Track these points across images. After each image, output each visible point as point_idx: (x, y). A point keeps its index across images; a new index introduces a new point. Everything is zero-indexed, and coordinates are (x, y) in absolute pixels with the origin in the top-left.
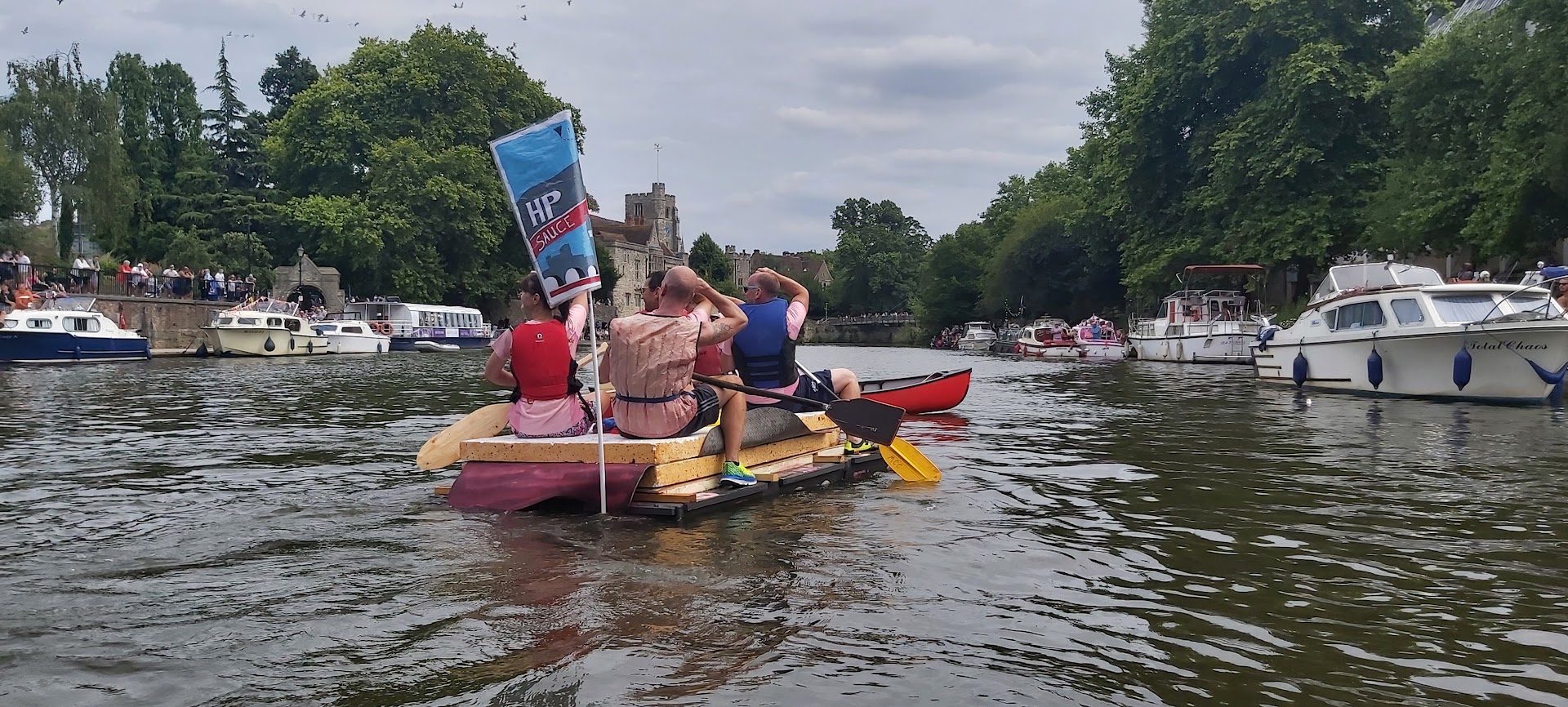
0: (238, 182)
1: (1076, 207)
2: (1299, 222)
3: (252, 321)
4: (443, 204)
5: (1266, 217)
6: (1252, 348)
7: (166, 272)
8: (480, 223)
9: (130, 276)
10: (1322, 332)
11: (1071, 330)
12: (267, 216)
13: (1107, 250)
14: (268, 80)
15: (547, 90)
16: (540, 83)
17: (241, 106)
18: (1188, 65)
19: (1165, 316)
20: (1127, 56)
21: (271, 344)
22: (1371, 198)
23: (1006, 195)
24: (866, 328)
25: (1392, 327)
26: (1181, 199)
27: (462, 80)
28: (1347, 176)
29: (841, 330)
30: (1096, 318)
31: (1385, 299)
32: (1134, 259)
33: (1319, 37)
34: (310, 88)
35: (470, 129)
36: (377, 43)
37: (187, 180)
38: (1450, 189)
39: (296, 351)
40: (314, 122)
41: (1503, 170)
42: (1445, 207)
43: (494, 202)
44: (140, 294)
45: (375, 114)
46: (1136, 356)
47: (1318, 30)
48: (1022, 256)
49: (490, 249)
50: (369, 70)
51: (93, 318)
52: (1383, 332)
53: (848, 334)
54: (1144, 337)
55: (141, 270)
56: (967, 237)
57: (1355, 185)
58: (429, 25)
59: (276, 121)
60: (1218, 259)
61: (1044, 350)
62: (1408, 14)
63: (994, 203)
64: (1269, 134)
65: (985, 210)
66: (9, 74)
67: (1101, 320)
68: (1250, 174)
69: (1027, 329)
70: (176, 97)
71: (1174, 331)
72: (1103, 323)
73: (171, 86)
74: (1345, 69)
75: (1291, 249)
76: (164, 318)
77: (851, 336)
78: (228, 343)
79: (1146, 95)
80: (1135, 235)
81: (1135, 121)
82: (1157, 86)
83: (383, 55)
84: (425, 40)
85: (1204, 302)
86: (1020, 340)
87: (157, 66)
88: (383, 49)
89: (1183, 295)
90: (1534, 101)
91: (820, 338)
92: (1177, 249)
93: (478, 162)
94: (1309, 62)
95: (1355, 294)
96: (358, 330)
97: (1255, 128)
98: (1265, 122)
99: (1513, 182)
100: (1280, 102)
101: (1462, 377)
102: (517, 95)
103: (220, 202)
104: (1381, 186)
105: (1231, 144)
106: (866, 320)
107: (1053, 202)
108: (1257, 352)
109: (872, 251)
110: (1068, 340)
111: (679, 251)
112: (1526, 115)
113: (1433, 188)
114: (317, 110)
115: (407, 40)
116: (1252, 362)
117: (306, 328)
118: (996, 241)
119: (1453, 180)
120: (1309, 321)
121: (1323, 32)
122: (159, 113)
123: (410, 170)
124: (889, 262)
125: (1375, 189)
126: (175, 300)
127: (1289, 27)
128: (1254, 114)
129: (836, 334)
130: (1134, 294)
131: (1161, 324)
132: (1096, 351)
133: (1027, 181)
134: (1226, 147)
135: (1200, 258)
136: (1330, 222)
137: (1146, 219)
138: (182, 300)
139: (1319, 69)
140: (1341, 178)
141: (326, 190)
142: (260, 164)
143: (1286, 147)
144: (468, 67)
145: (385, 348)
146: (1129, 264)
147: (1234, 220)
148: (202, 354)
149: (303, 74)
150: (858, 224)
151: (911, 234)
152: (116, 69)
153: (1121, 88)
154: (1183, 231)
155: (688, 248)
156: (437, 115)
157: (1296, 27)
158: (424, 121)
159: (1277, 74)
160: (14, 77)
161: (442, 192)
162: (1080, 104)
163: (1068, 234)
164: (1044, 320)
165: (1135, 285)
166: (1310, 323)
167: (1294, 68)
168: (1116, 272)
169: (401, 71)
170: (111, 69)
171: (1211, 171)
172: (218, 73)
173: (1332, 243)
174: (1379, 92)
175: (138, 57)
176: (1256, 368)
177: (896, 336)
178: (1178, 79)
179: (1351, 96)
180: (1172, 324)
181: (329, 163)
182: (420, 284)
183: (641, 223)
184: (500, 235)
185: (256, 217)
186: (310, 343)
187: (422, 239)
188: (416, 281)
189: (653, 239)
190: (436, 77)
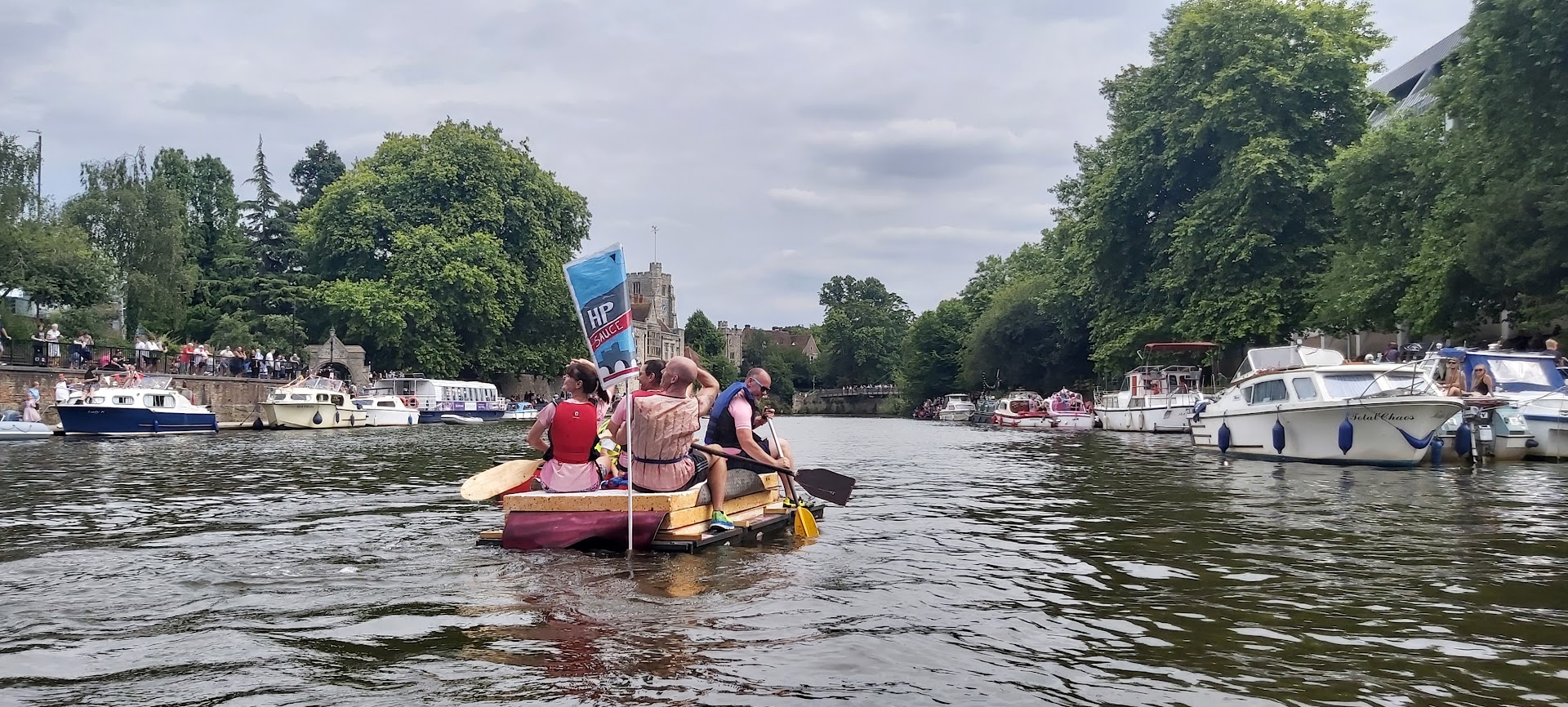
0: (273, 266)
1: (1048, 287)
2: (1252, 302)
3: (303, 396)
4: (460, 288)
5: (1222, 297)
6: (1189, 419)
7: (223, 352)
8: (493, 306)
9: (193, 357)
10: (1242, 405)
11: (1043, 402)
12: (300, 299)
13: (1078, 327)
14: (298, 171)
15: (556, 180)
16: (551, 173)
17: (276, 197)
18: (1149, 157)
19: (1127, 389)
20: (1094, 146)
21: (318, 418)
22: (1318, 279)
23: (983, 273)
24: (852, 399)
25: (1293, 402)
26: (1144, 280)
27: (478, 171)
28: (1297, 259)
29: (828, 402)
30: (1066, 390)
31: (1288, 378)
32: (1102, 336)
33: (1267, 132)
34: (339, 180)
35: (485, 216)
36: (401, 138)
37: (226, 266)
38: (1386, 272)
39: (341, 424)
40: (342, 212)
41: (1431, 256)
42: (1381, 290)
43: (507, 284)
44: (199, 373)
45: (398, 203)
46: (1102, 426)
47: (1266, 125)
48: (998, 332)
49: (502, 330)
50: (392, 162)
51: (170, 395)
52: (1285, 405)
53: (834, 405)
54: (1108, 409)
55: (202, 352)
56: (949, 316)
57: (1304, 268)
58: (449, 121)
59: (306, 210)
60: (1179, 336)
61: (1017, 421)
62: (1351, 110)
63: (972, 281)
64: (1224, 221)
65: (963, 288)
66: (82, 173)
67: (1071, 393)
68: (1208, 258)
69: (1002, 401)
70: (215, 188)
71: (1136, 402)
72: (1073, 396)
73: (211, 178)
74: (1293, 161)
75: (1245, 327)
76: (221, 395)
77: (837, 407)
78: (282, 417)
79: (1111, 184)
80: (1103, 314)
81: (1102, 209)
82: (1121, 176)
83: (406, 149)
84: (443, 134)
85: (1163, 377)
86: (996, 411)
87: (198, 159)
88: (405, 142)
89: (1143, 370)
90: (1458, 192)
91: (807, 409)
92: (1142, 328)
93: (492, 249)
94: (1258, 154)
95: (1268, 373)
96: (392, 404)
97: (1210, 216)
98: (1220, 209)
99: (1440, 267)
100: (1233, 191)
101: (1346, 441)
102: (529, 185)
103: (256, 285)
104: (1328, 268)
105: (1189, 230)
106: (851, 390)
107: (1028, 282)
108: (1193, 423)
109: (857, 326)
110: (1042, 412)
111: (675, 327)
112: (1451, 205)
113: (1372, 271)
114: (346, 200)
115: (428, 134)
116: (1190, 432)
117: (348, 403)
118: (974, 318)
119: (1389, 264)
120: (1232, 396)
121: (1271, 128)
122: (199, 203)
123: (429, 255)
124: (873, 336)
125: (1321, 271)
126: (231, 378)
127: (1239, 123)
128: (1210, 202)
129: (823, 406)
130: (1102, 367)
131: (1124, 397)
132: (1066, 421)
133: (1004, 260)
134: (1184, 233)
135: (1163, 335)
136: (1280, 301)
137: (1112, 299)
138: (236, 378)
139: (1267, 161)
140: (1292, 261)
141: (352, 274)
142: (293, 250)
143: (1241, 233)
144: (484, 159)
145: (415, 421)
146: (1098, 340)
147: (1192, 300)
148: (258, 427)
149: (330, 166)
150: (843, 300)
151: (895, 310)
152: (160, 163)
153: (1088, 177)
154: (1148, 310)
155: (681, 323)
156: (456, 204)
157: (1246, 122)
158: (443, 210)
159: (1230, 165)
160: (86, 176)
161: (458, 276)
162: (1051, 191)
163: (1041, 312)
164: (1019, 393)
165: (1103, 360)
166: (1233, 398)
167: (1244, 160)
168: (1085, 348)
169: (423, 164)
170: (156, 163)
171: (1171, 254)
172: (255, 167)
173: (1283, 322)
174: (1321, 184)
175: (181, 152)
176: (1193, 436)
177: (880, 407)
178: (1139, 169)
179: (1298, 185)
180: (1134, 397)
181: (357, 248)
182: (439, 359)
183: (641, 302)
184: (512, 314)
185: (289, 300)
186: (352, 417)
187: (438, 320)
188: (435, 358)
189: (651, 316)
190: (455, 168)
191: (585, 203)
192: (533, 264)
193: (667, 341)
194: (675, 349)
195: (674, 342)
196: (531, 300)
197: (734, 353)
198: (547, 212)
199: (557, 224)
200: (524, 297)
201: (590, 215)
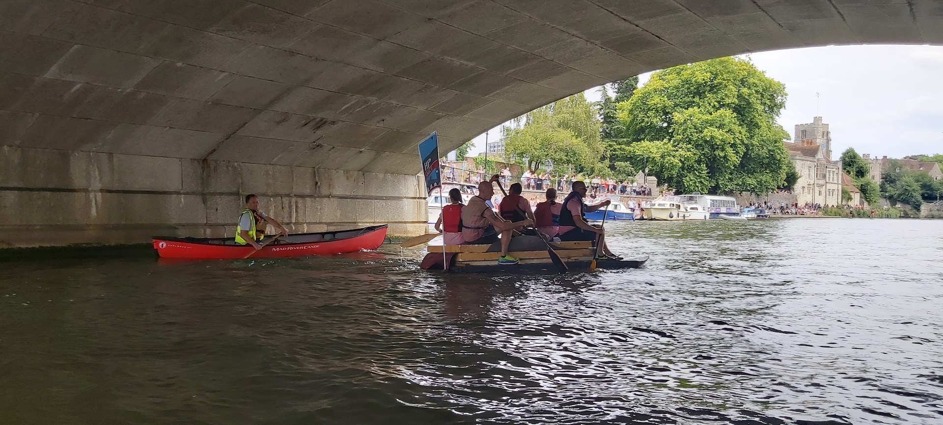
0: (608, 135)
3: (664, 205)
4: (713, 142)
8: (730, 151)
12: (622, 152)
15: (767, 76)
16: (763, 72)
21: (671, 215)
35: (728, 101)
39: (680, 218)
40: (644, 104)
43: (737, 139)
45: (674, 96)
49: (734, 166)
51: (619, 205)
93: (730, 119)
96: (697, 209)
102: (751, 80)
111: (833, 160)
114: (646, 97)
117: (682, 208)
123: (694, 125)
141: (649, 137)
142: (619, 126)
145: (708, 218)
155: (838, 157)
156: (709, 95)
158: (701, 99)
161: (712, 136)
181: (651, 124)
182: (697, 184)
183: (811, 144)
184: (740, 157)
185: (617, 153)
186: (684, 215)
187: (699, 162)
188: (695, 183)
189: (819, 154)
190: (709, 74)
191: (784, 88)
192: (752, 126)
193: (830, 169)
194: (835, 174)
195: (834, 170)
196: (751, 148)
197: (875, 177)
198: (762, 96)
199: (768, 102)
200: (746, 146)
201: (786, 95)
